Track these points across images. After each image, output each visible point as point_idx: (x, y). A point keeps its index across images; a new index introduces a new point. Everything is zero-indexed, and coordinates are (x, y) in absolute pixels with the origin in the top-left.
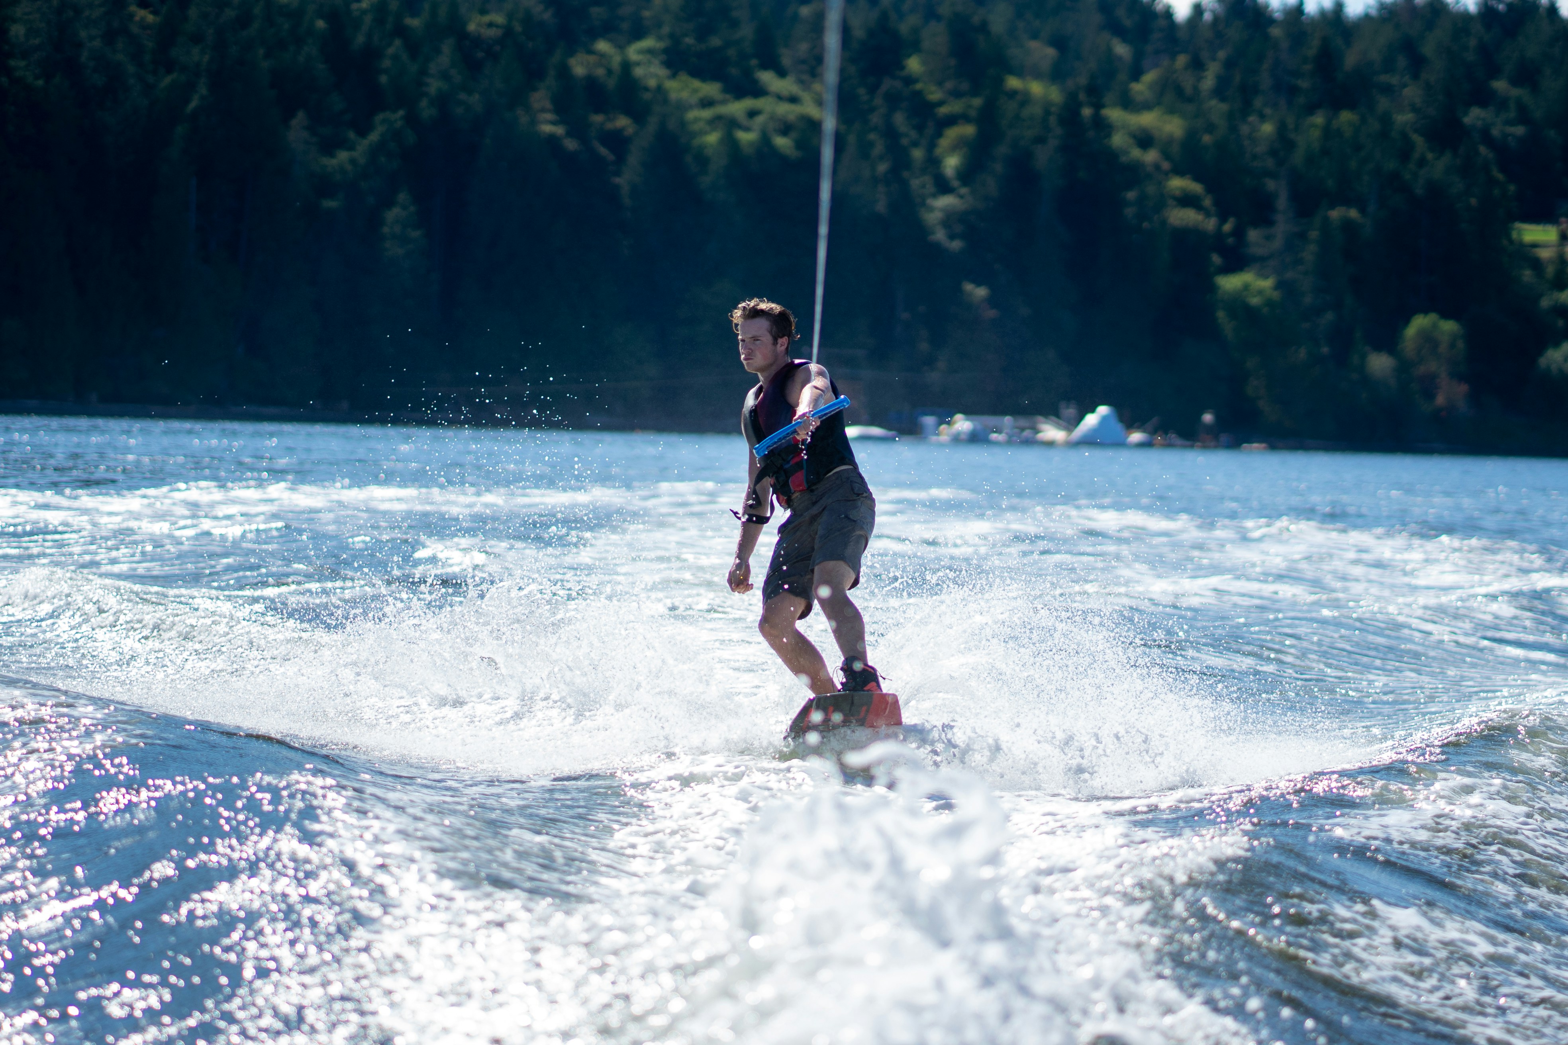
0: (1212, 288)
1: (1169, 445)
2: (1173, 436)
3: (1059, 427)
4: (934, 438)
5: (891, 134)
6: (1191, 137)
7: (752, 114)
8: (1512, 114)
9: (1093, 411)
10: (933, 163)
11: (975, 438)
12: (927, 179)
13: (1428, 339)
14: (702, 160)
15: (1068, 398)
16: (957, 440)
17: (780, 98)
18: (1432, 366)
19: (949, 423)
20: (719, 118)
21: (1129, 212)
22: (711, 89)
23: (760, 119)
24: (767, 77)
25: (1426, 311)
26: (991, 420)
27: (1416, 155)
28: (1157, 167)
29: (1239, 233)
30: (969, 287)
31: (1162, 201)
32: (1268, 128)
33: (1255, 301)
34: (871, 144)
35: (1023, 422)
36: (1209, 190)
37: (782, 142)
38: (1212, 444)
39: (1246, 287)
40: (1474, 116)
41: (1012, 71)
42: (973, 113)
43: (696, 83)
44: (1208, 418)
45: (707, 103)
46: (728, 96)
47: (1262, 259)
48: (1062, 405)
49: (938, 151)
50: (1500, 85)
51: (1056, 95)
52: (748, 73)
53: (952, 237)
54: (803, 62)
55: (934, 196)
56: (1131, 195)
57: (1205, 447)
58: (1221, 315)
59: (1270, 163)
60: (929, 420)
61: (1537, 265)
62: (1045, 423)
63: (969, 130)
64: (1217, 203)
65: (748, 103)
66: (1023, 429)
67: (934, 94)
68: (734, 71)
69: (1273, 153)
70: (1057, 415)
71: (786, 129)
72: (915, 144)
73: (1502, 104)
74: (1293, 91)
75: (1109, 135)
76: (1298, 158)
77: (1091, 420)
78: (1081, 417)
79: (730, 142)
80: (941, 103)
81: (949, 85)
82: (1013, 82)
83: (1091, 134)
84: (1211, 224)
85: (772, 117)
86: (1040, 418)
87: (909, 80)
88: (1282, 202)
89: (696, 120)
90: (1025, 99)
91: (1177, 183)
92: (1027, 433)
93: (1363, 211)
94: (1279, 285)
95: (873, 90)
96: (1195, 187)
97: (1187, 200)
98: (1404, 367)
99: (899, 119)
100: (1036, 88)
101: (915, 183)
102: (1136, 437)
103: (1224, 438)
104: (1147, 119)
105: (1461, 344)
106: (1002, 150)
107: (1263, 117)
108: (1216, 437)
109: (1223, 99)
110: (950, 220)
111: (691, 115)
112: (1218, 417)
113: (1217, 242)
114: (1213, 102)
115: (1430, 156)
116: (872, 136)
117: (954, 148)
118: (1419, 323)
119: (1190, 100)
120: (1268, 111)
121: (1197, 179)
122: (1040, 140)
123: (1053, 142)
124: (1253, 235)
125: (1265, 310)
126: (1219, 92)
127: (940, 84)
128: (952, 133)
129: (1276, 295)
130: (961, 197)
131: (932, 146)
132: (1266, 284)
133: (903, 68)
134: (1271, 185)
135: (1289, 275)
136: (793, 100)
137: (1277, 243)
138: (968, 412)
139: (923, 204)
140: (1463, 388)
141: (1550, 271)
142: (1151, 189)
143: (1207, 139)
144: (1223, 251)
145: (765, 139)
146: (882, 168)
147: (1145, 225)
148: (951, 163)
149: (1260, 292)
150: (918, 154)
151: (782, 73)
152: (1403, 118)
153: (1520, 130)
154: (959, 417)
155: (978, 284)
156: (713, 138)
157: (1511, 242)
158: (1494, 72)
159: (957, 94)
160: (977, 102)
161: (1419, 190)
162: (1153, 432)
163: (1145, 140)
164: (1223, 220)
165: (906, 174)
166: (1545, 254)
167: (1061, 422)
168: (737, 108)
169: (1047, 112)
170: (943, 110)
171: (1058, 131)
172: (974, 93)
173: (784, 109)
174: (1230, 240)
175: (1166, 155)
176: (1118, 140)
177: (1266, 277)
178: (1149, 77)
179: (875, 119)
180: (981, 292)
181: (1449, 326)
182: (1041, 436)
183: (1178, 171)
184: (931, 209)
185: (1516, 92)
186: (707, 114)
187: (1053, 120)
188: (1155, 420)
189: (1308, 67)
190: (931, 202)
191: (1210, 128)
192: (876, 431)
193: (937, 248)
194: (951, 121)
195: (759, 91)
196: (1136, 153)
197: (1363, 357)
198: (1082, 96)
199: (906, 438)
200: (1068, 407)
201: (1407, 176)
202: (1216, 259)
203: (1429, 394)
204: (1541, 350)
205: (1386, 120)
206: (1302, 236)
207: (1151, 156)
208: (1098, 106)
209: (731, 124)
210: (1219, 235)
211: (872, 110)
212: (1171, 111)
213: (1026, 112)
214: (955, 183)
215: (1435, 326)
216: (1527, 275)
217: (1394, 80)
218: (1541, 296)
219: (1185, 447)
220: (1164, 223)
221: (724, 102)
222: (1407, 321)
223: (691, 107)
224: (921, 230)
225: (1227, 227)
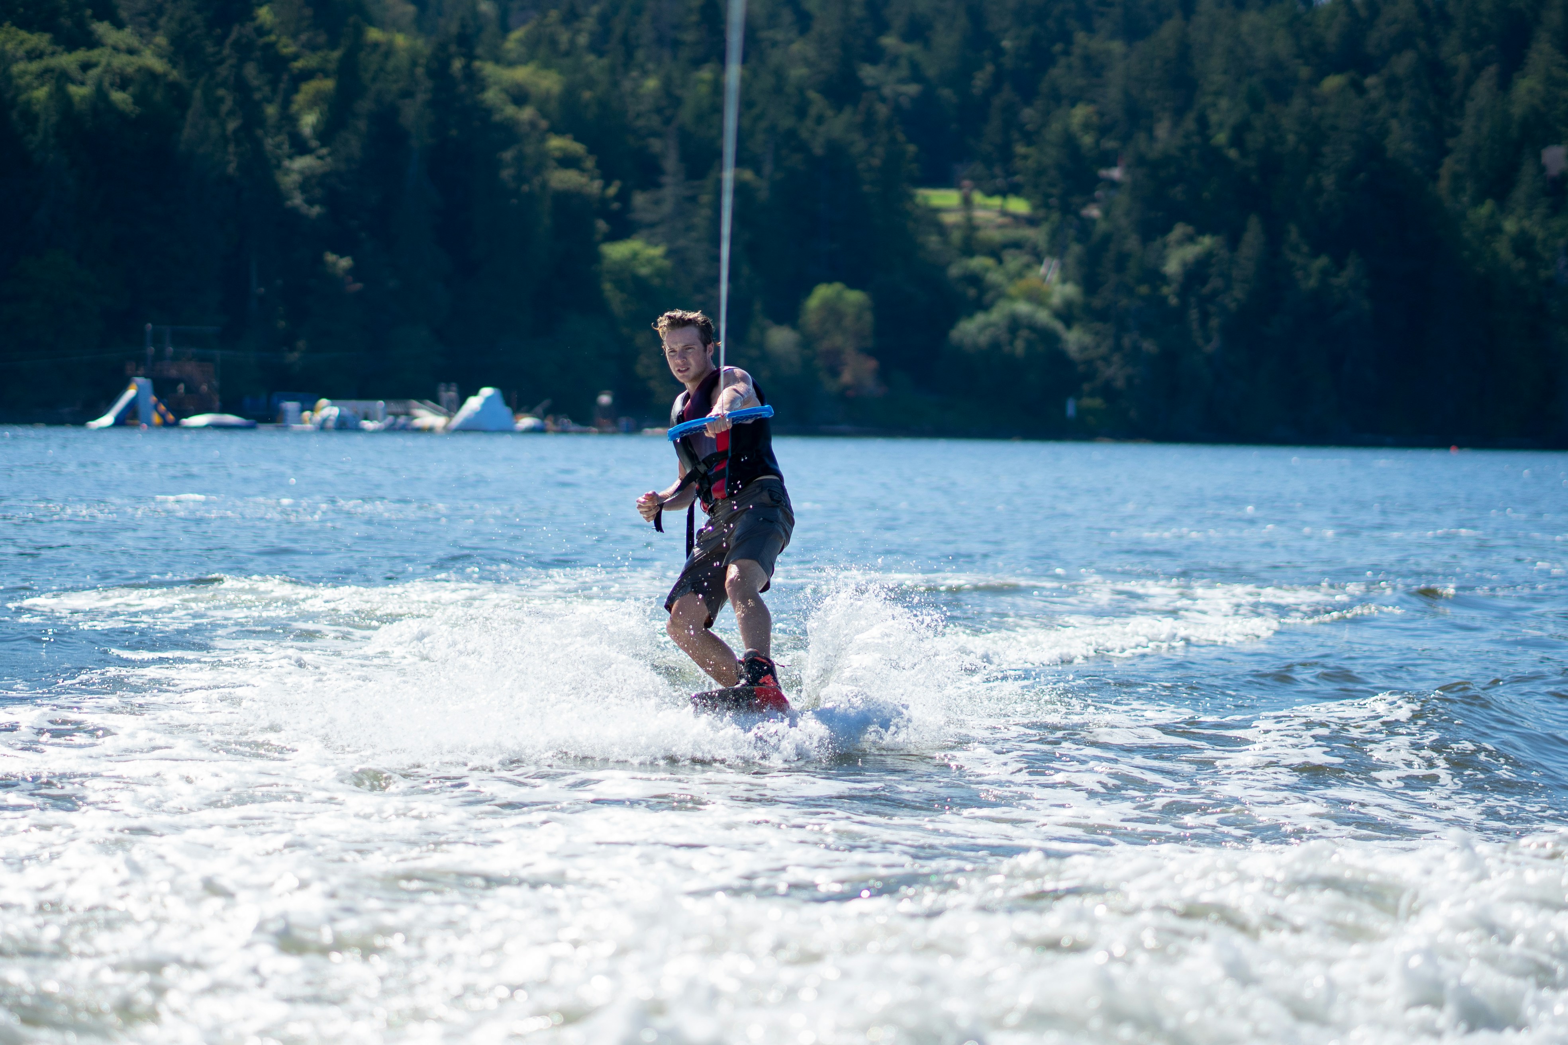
0: (597, 257)
1: (564, 431)
2: (566, 421)
3: (437, 412)
4: (297, 426)
5: (241, 87)
6: (570, 94)
7: (86, 67)
8: (904, 71)
9: (475, 393)
10: (289, 120)
11: (343, 425)
12: (282, 138)
13: (832, 311)
14: (29, 117)
15: (448, 379)
16: (322, 427)
17: (116, 49)
18: (838, 340)
19: (312, 410)
20: (47, 70)
21: (506, 174)
22: (39, 40)
23: (94, 73)
24: (102, 28)
25: (829, 281)
26: (362, 405)
27: (813, 111)
28: (533, 125)
29: (623, 196)
30: (330, 257)
31: (541, 162)
32: (652, 84)
33: (644, 271)
34: (221, 100)
35: (395, 407)
36: (591, 151)
37: (118, 97)
38: (610, 429)
39: (635, 255)
40: (869, 73)
41: (372, 23)
42: (332, 66)
43: (23, 34)
44: (605, 399)
45: (33, 55)
46: (60, 49)
47: (652, 225)
48: (442, 387)
49: (295, 108)
50: (889, 41)
51: (423, 45)
52: (81, 24)
53: (310, 202)
54: (144, 14)
55: (291, 157)
56: (508, 155)
57: (602, 432)
58: (607, 287)
59: (655, 121)
60: (291, 406)
61: (942, 230)
62: (419, 408)
63: (328, 85)
64: (599, 165)
65: (81, 55)
66: (396, 415)
67: (287, 47)
68: (66, 22)
69: (659, 111)
70: (436, 400)
71: (123, 83)
72: (270, 101)
73: (894, 62)
74: (676, 44)
75: (483, 89)
76: (686, 115)
77: (474, 403)
78: (462, 401)
79: (60, 95)
80: (296, 57)
81: (304, 37)
82: (374, 34)
83: (463, 88)
84: (596, 186)
85: (108, 69)
86: (415, 402)
87: (261, 31)
88: (671, 163)
89: (24, 73)
90: (389, 52)
91: (556, 143)
92: (402, 420)
93: (758, 172)
94: (668, 255)
95: (220, 42)
96: (577, 148)
97: (568, 162)
98: (807, 341)
99: (250, 70)
100: (400, 40)
101: (269, 143)
102: (526, 422)
103: (623, 421)
104: (521, 74)
105: (868, 317)
106: (365, 105)
107: (645, 73)
108: (615, 421)
109: (601, 54)
110: (306, 184)
111: (16, 69)
112: (615, 398)
113: (601, 207)
114: (590, 58)
115: (829, 113)
116: (221, 92)
117: (312, 104)
118: (823, 293)
119: (567, 54)
120: (651, 66)
121: (577, 139)
122: (407, 94)
123: (421, 97)
124: (639, 199)
125: (656, 281)
126: (597, 47)
127: (294, 36)
128: (309, 88)
129: (667, 263)
130: (321, 158)
131: (286, 103)
132: (656, 252)
133: (253, 19)
134: (656, 145)
135: (681, 242)
136: (131, 52)
137: (667, 208)
138: (334, 396)
139: (279, 166)
140: (871, 364)
141: (956, 237)
142: (529, 149)
143: (587, 95)
144: (609, 216)
145: (101, 93)
146: (232, 125)
147: (525, 188)
148: (309, 121)
149: (650, 261)
150: (271, 110)
151: (119, 25)
152: (797, 73)
153: (913, 89)
154: (324, 401)
155: (342, 255)
156: (41, 93)
157: (917, 206)
158: (883, 27)
159: (313, 48)
160: (336, 54)
161: (818, 149)
162: (542, 417)
163: (519, 97)
164: (607, 184)
165: (259, 132)
166: (950, 219)
167: (440, 407)
168: (68, 61)
169: (414, 63)
170: (299, 64)
171: (428, 84)
172: (333, 45)
173: (120, 61)
174: (616, 206)
175: (543, 112)
176: (491, 96)
177: (656, 245)
178: (517, 34)
179: (223, 71)
180: (345, 263)
181: (855, 297)
182: (418, 422)
183: (557, 130)
184: (288, 172)
185: (907, 49)
186: (35, 66)
187: (420, 71)
188: (547, 403)
189: (694, 18)
190: (287, 163)
191: (590, 83)
192: (230, 419)
193: (294, 212)
194: (307, 75)
195: (93, 42)
196: (510, 110)
197: (763, 330)
198: (453, 48)
199: (264, 428)
200: (448, 390)
201: (804, 134)
202: (602, 225)
203: (835, 372)
204: (952, 320)
205: (779, 74)
206: (693, 199)
207: (527, 114)
208: (470, 57)
209: (63, 77)
210: (604, 201)
211: (221, 62)
212: (546, 65)
213: (391, 64)
214: (314, 143)
215: (839, 296)
216: (933, 241)
217: (779, 36)
218: (949, 263)
219: (581, 433)
220: (544, 185)
221: (53, 54)
222: (808, 291)
223: (16, 60)
224: (277, 195)
225: (612, 191)
